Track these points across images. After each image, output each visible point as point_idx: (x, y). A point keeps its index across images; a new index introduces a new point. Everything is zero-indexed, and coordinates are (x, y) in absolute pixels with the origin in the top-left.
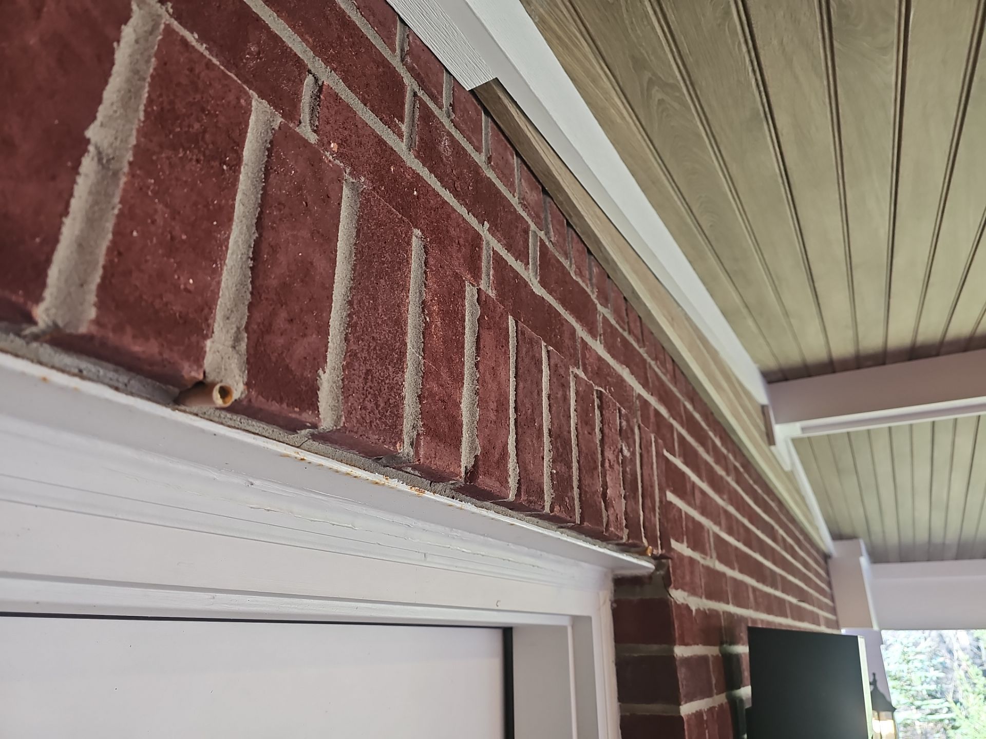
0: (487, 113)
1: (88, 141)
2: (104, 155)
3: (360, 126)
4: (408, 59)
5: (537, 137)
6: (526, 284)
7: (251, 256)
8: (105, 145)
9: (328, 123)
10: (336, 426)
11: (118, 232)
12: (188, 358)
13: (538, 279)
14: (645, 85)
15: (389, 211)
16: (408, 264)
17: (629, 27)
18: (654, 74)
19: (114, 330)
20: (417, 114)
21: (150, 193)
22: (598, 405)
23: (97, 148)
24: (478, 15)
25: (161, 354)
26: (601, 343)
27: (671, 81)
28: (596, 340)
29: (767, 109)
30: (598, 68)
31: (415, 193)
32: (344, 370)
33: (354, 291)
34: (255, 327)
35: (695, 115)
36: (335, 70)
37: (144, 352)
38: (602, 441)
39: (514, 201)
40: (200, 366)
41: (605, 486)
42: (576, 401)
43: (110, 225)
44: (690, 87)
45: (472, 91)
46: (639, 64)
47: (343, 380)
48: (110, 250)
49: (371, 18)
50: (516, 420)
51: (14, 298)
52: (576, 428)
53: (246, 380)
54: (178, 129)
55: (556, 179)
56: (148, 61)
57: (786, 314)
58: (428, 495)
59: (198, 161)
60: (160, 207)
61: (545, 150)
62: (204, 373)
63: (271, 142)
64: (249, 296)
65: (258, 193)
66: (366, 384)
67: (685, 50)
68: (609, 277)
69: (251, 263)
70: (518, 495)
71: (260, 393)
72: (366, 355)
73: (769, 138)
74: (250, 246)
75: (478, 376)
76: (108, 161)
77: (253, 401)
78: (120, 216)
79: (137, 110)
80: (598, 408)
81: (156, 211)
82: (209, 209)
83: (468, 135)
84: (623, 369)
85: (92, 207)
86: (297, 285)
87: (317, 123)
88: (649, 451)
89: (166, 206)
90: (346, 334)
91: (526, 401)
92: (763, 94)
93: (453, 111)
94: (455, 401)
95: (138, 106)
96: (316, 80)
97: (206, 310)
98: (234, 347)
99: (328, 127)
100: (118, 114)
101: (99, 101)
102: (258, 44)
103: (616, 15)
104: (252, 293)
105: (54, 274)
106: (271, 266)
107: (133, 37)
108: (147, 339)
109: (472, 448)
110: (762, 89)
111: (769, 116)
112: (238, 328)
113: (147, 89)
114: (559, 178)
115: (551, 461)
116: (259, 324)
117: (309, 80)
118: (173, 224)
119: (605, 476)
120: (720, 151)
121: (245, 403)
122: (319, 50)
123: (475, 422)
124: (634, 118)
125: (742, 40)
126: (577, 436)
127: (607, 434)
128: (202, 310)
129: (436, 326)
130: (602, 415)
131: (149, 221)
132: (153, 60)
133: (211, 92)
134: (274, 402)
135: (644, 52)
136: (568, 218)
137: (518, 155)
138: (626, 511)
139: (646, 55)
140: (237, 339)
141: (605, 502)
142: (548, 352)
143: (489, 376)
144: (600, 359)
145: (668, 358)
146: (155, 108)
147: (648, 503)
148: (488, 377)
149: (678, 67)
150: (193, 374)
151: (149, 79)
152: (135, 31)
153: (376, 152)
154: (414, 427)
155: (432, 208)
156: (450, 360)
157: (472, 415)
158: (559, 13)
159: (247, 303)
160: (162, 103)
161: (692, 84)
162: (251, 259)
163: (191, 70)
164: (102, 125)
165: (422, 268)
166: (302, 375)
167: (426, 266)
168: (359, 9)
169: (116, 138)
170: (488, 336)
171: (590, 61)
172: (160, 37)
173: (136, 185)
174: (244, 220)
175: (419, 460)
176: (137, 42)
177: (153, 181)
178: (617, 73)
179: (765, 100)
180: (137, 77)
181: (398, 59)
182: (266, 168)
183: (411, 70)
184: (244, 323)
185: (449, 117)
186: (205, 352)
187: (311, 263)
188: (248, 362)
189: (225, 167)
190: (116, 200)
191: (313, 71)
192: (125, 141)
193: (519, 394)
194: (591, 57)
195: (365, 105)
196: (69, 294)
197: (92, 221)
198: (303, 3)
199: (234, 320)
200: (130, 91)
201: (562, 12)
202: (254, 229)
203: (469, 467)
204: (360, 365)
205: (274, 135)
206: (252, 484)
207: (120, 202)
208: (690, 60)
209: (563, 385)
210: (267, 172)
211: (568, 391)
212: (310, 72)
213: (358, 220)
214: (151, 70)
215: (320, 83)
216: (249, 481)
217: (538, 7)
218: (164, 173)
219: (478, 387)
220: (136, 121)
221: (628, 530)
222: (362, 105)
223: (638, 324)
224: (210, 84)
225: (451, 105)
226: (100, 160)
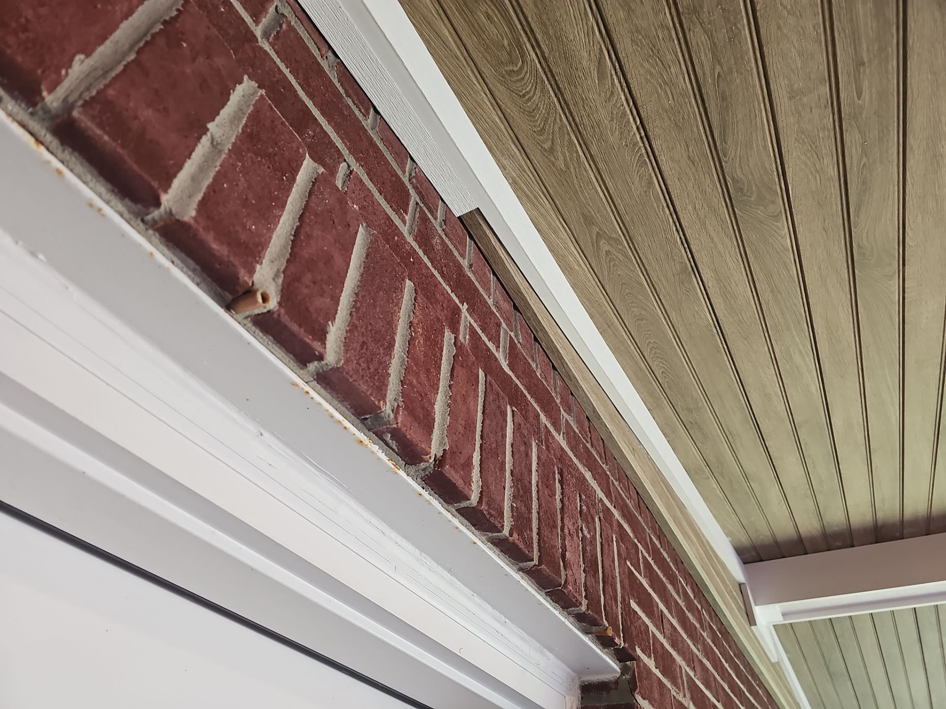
0: (471, 237)
1: (208, 130)
2: (215, 140)
3: (375, 203)
4: (414, 181)
5: (509, 260)
6: (496, 360)
7: (293, 233)
8: (217, 136)
9: (354, 193)
10: (337, 364)
11: (215, 179)
12: (245, 268)
13: (507, 362)
14: (594, 237)
15: (391, 254)
16: (402, 292)
17: (578, 190)
18: (600, 229)
19: (204, 229)
20: (417, 215)
21: (238, 169)
22: (559, 479)
23: (212, 136)
24: (465, 158)
25: (228, 256)
26: (564, 439)
27: (614, 235)
28: (560, 434)
29: (693, 264)
30: (557, 223)
31: (412, 260)
32: (347, 333)
33: (360, 289)
34: (290, 274)
35: (637, 266)
36: (362, 166)
37: (218, 251)
38: (562, 509)
39: (490, 302)
40: (251, 276)
41: (564, 547)
42: (537, 463)
43: (212, 174)
44: (629, 242)
45: (459, 218)
46: (588, 220)
47: (345, 338)
48: (209, 187)
49: (390, 148)
50: (481, 446)
51: (153, 183)
52: (537, 485)
53: (279, 300)
54: (260, 146)
55: (524, 296)
56: (248, 106)
57: (746, 477)
58: (402, 473)
59: (269, 167)
60: (242, 179)
61: (516, 273)
62: (253, 282)
63: (315, 179)
64: (288, 255)
65: (302, 202)
66: (362, 349)
67: (622, 209)
68: (572, 394)
69: (292, 238)
70: (480, 501)
71: (287, 313)
72: (364, 331)
73: (699, 290)
74: (293, 228)
75: (451, 394)
76: (217, 144)
77: (282, 316)
78: (218, 172)
79: (238, 127)
80: (559, 482)
81: (239, 180)
82: (271, 195)
83: (455, 243)
84: (586, 471)
85: (203, 162)
86: (321, 265)
87: (346, 189)
88: (610, 546)
89: (246, 180)
90: (351, 312)
91: (491, 435)
92: (688, 250)
93: (445, 224)
94: (430, 400)
95: (239, 125)
96: (349, 166)
97: (260, 248)
98: (274, 279)
99: (353, 195)
100: (227, 124)
101: (218, 114)
102: (314, 132)
103: (568, 180)
104: (290, 254)
105: (176, 183)
106: (306, 244)
107: (242, 93)
108: (222, 244)
109: (441, 443)
110: (686, 246)
111: (695, 269)
112: (278, 270)
113: (245, 119)
114: (526, 295)
115: (512, 495)
116: (292, 274)
117: (343, 165)
118: (248, 191)
119: (564, 540)
120: (660, 300)
121: (275, 316)
122: (353, 151)
123: (446, 426)
124: (588, 266)
125: (665, 205)
126: (538, 492)
127: (567, 506)
128: (258, 246)
129: (419, 342)
130: (562, 488)
131: (235, 183)
132: (252, 107)
133: (283, 137)
134: (295, 324)
135: (591, 210)
136: (535, 333)
137: (494, 274)
138: (585, 583)
139: (593, 213)
140: (276, 276)
141: (564, 562)
142: (513, 411)
143: (460, 399)
144: (562, 449)
145: (631, 487)
146: (248, 130)
147: (609, 589)
148: (458, 399)
149: (619, 225)
150: (246, 278)
151: (247, 115)
152: (243, 91)
153: (385, 223)
154: (395, 400)
155: (423, 274)
156: (428, 371)
157: (444, 420)
158: (527, 176)
159: (286, 258)
160: (253, 129)
161: (631, 240)
162: (293, 236)
163: (273, 121)
164: (217, 125)
165: (412, 301)
166: (317, 319)
167: (415, 301)
168: (382, 140)
169: (223, 135)
170: (460, 372)
171: (551, 216)
172: (257, 98)
173: (231, 161)
174: (292, 214)
175: (397, 423)
176: (243, 96)
177: (240, 164)
178: (572, 227)
179: (690, 256)
180: (240, 112)
181: (407, 179)
182: (310, 191)
183: (415, 188)
184: (283, 267)
185: (441, 227)
186: (255, 271)
187: (333, 257)
188: (282, 291)
189: (284, 178)
190: (218, 164)
191: (347, 160)
192: (229, 138)
193: (484, 427)
194: (552, 213)
195: (381, 194)
196: (182, 198)
197: (202, 170)
198: (345, 123)
199: (276, 264)
200: (235, 117)
201: (529, 176)
202: (297, 220)
203: (438, 455)
204: (359, 335)
205: (318, 176)
206: (262, 435)
207: (220, 166)
208: (627, 219)
209: (525, 444)
210: (311, 193)
211: (530, 450)
212: (345, 161)
213: (368, 249)
214: (249, 111)
215: (351, 169)
216: (259, 431)
217: (512, 171)
218: (248, 164)
219: (449, 401)
220: (236, 132)
221: (587, 601)
222: (379, 194)
223: (601, 444)
224: (283, 133)
225: (443, 220)
226: (212, 143)
